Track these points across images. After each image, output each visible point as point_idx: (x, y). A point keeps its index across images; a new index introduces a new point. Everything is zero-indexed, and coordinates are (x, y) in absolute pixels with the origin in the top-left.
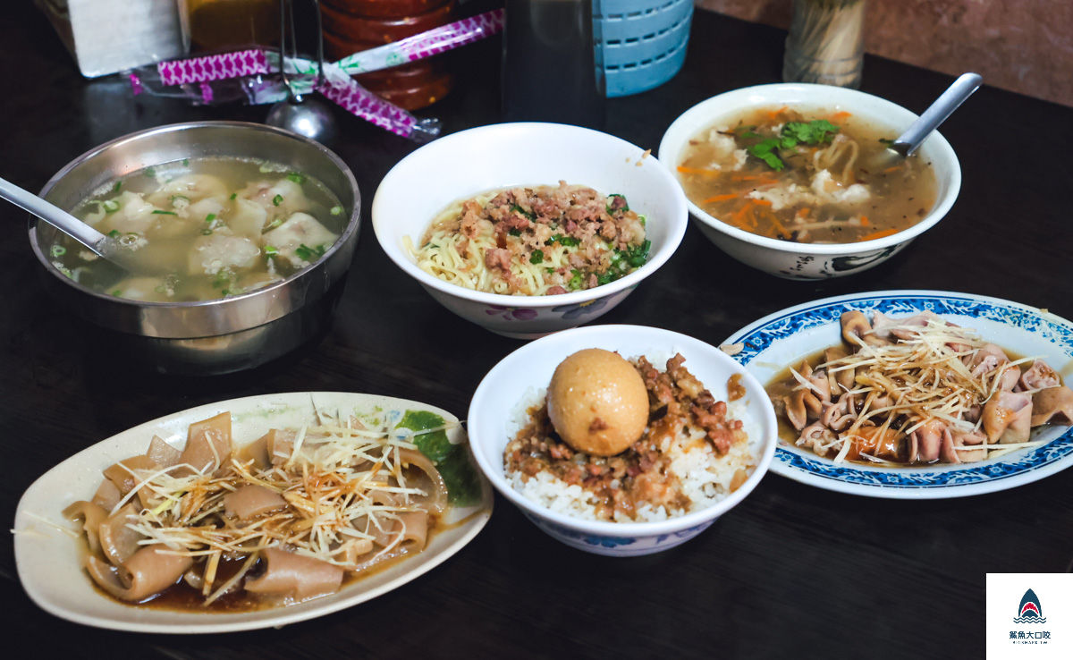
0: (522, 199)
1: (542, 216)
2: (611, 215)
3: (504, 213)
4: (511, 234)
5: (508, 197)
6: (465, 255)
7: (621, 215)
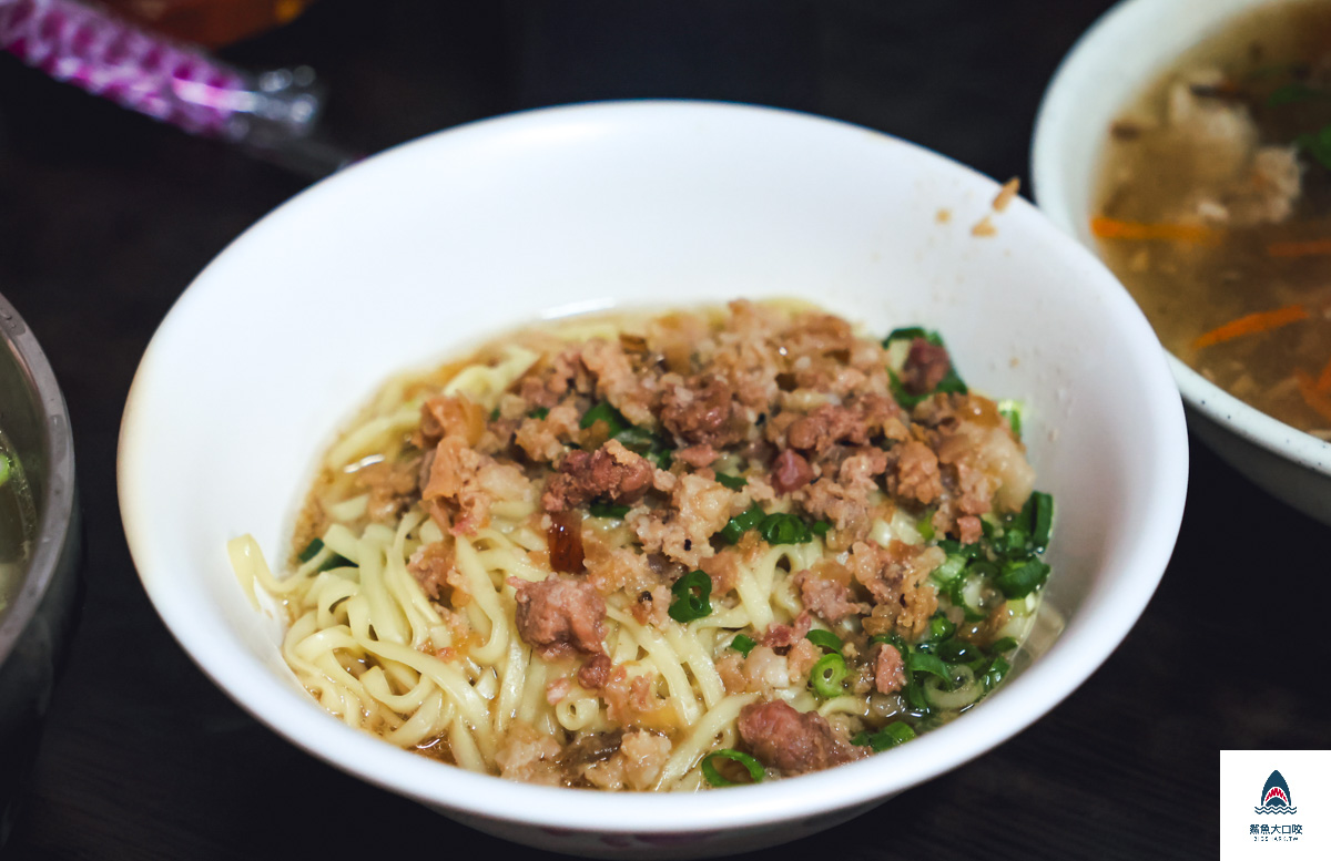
0: (617, 378)
1: (692, 441)
2: (910, 408)
3: (563, 437)
4: (595, 513)
5: (568, 373)
6: (444, 597)
7: (946, 412)
